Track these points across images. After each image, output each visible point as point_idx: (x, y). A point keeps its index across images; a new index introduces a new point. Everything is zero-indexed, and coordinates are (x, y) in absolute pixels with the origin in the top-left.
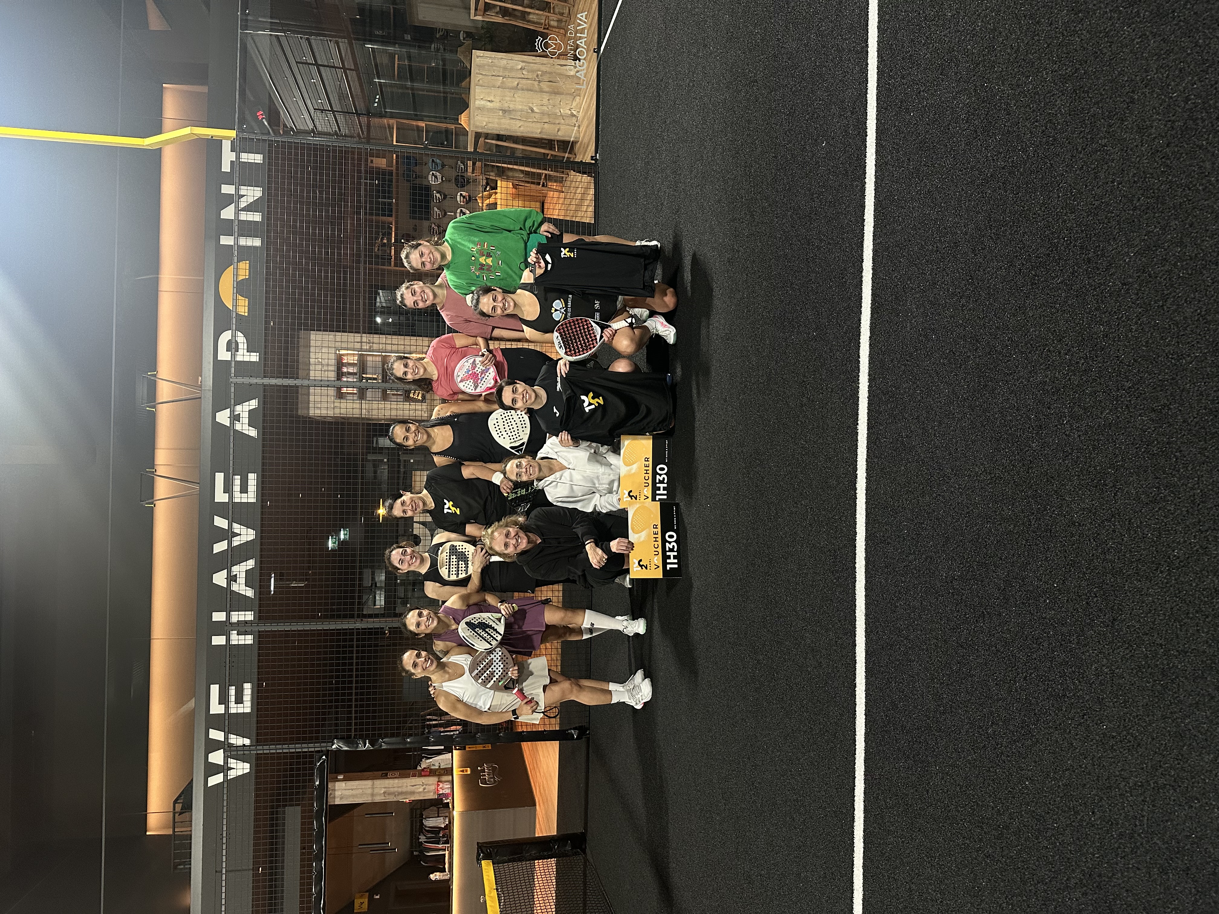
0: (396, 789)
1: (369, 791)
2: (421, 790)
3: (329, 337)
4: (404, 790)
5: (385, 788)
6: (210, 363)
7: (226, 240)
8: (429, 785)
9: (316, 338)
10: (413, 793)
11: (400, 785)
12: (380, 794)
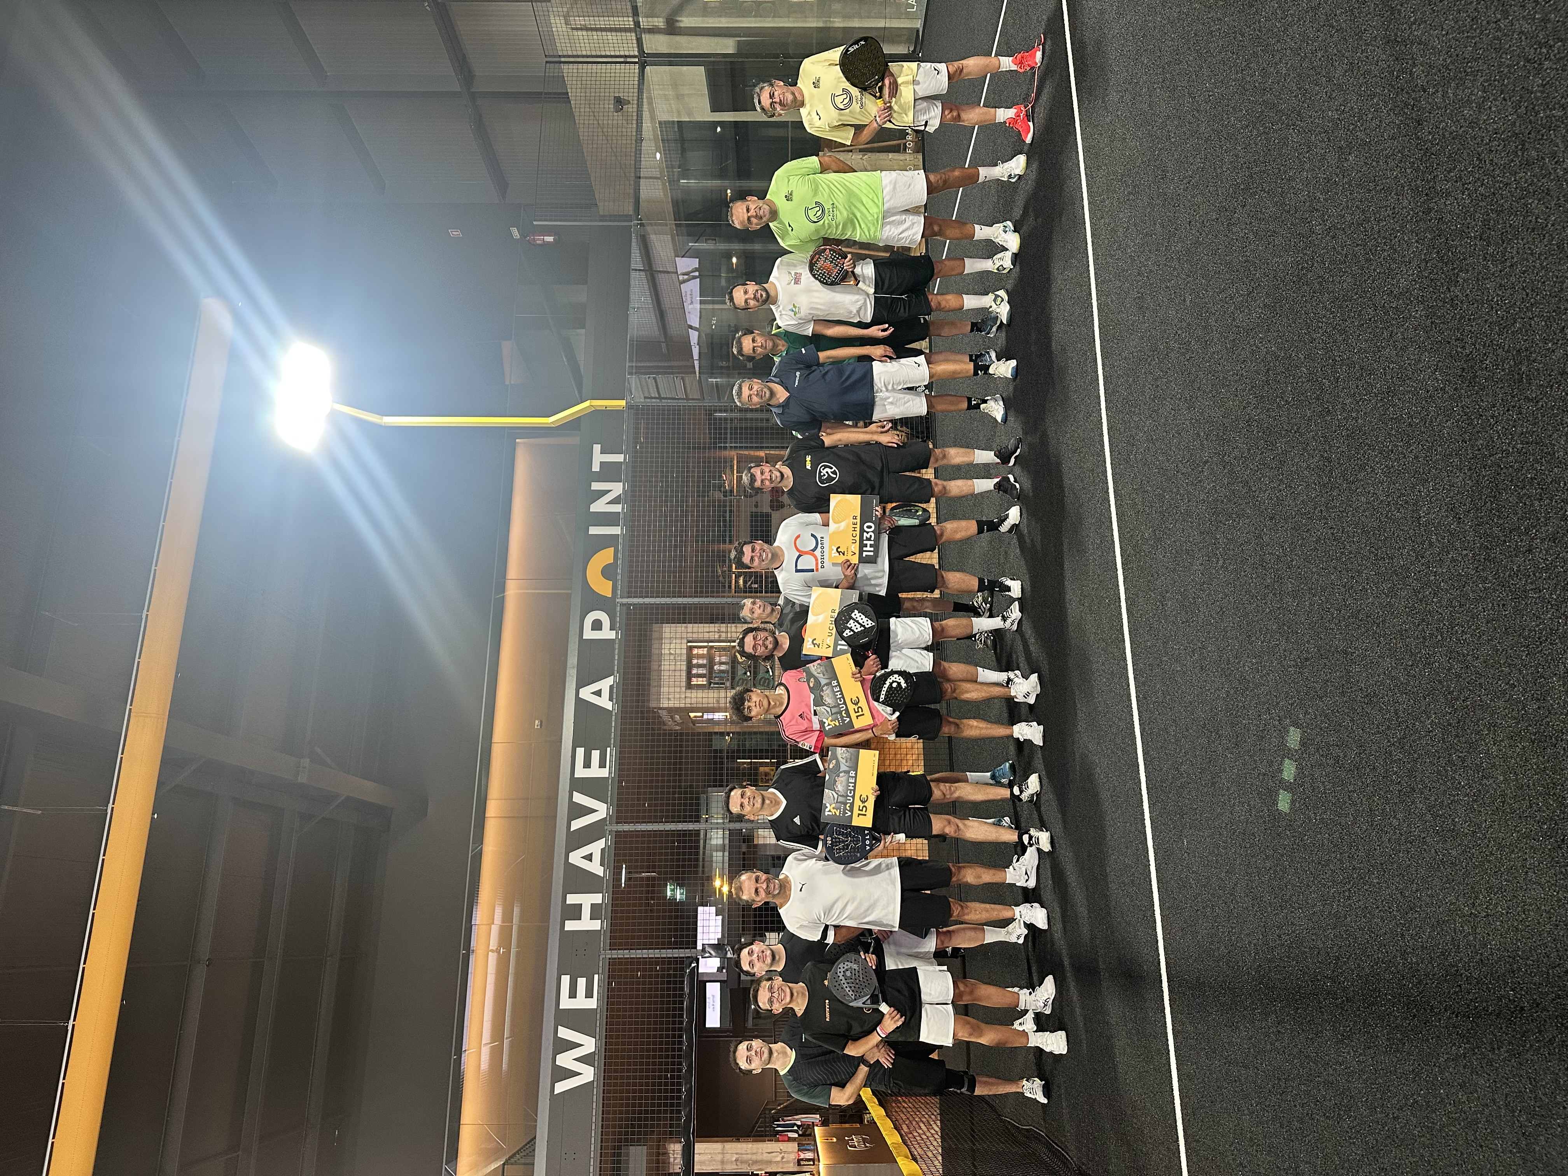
0: (749, 1156)
1: (719, 1157)
2: (779, 1159)
3: (681, 629)
4: (759, 1157)
5: (737, 1154)
6: (575, 643)
7: (594, 531)
8: (789, 1153)
9: (668, 630)
10: (770, 1162)
11: (754, 1151)
12: (732, 1162)
